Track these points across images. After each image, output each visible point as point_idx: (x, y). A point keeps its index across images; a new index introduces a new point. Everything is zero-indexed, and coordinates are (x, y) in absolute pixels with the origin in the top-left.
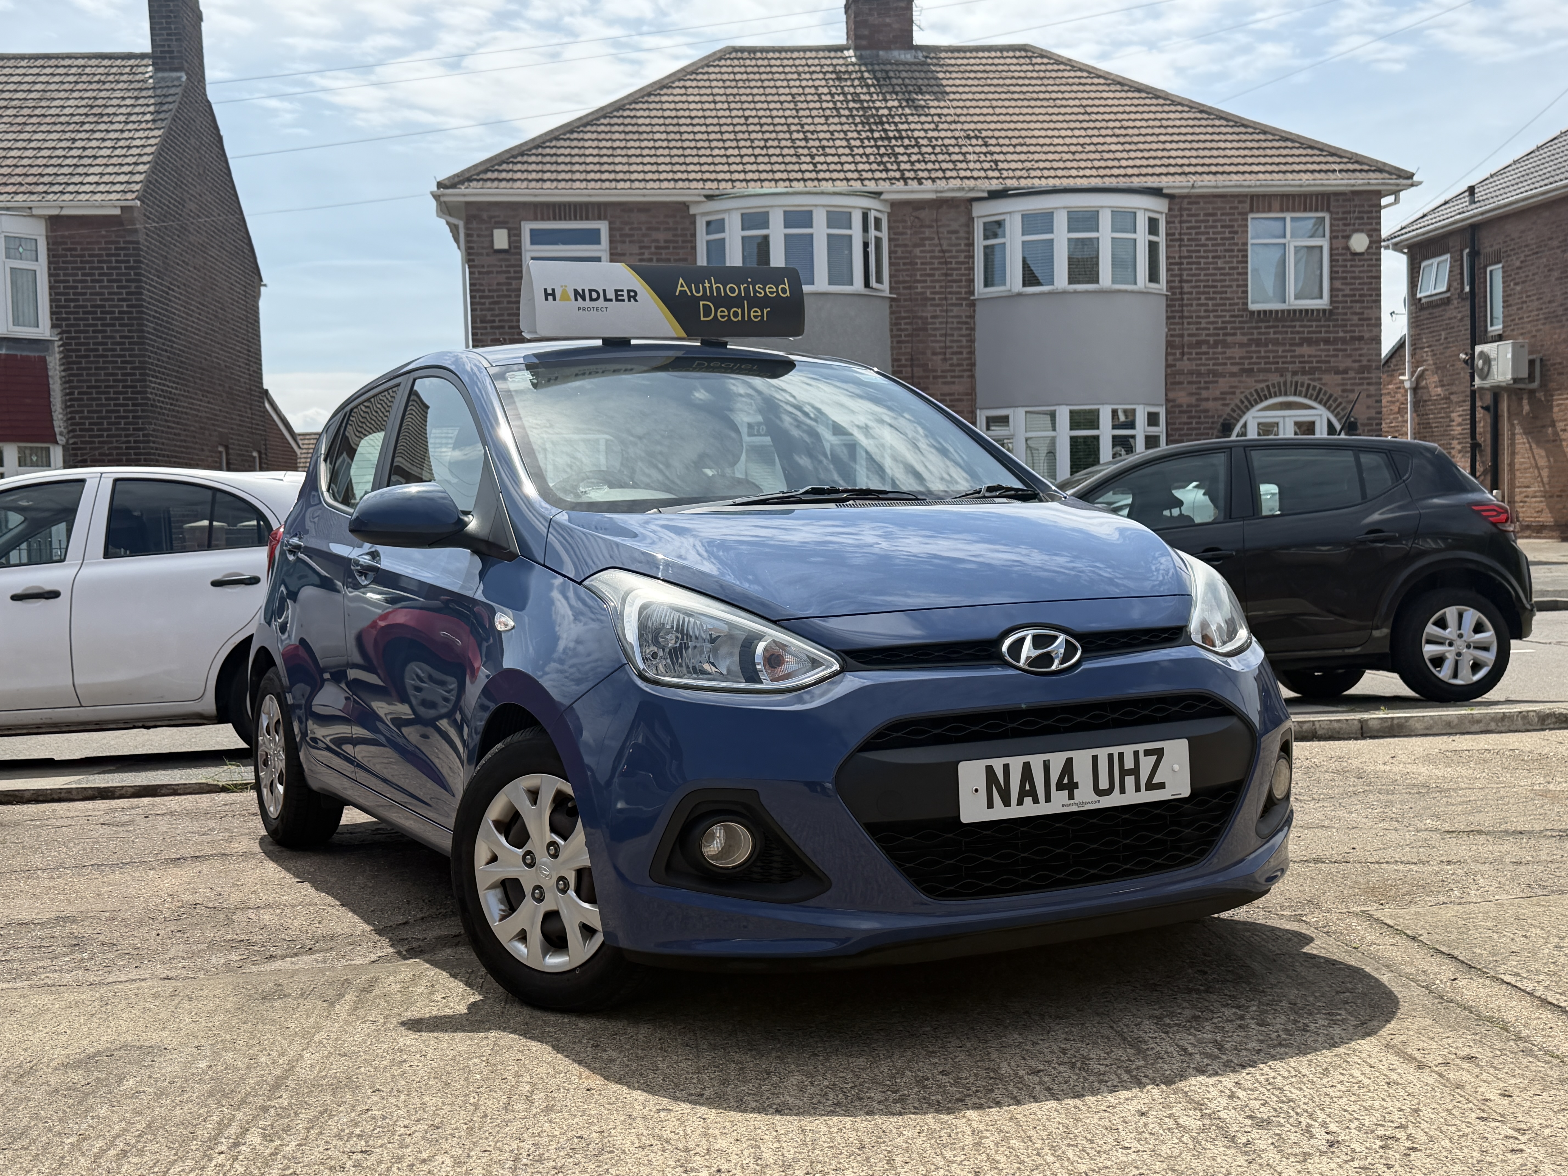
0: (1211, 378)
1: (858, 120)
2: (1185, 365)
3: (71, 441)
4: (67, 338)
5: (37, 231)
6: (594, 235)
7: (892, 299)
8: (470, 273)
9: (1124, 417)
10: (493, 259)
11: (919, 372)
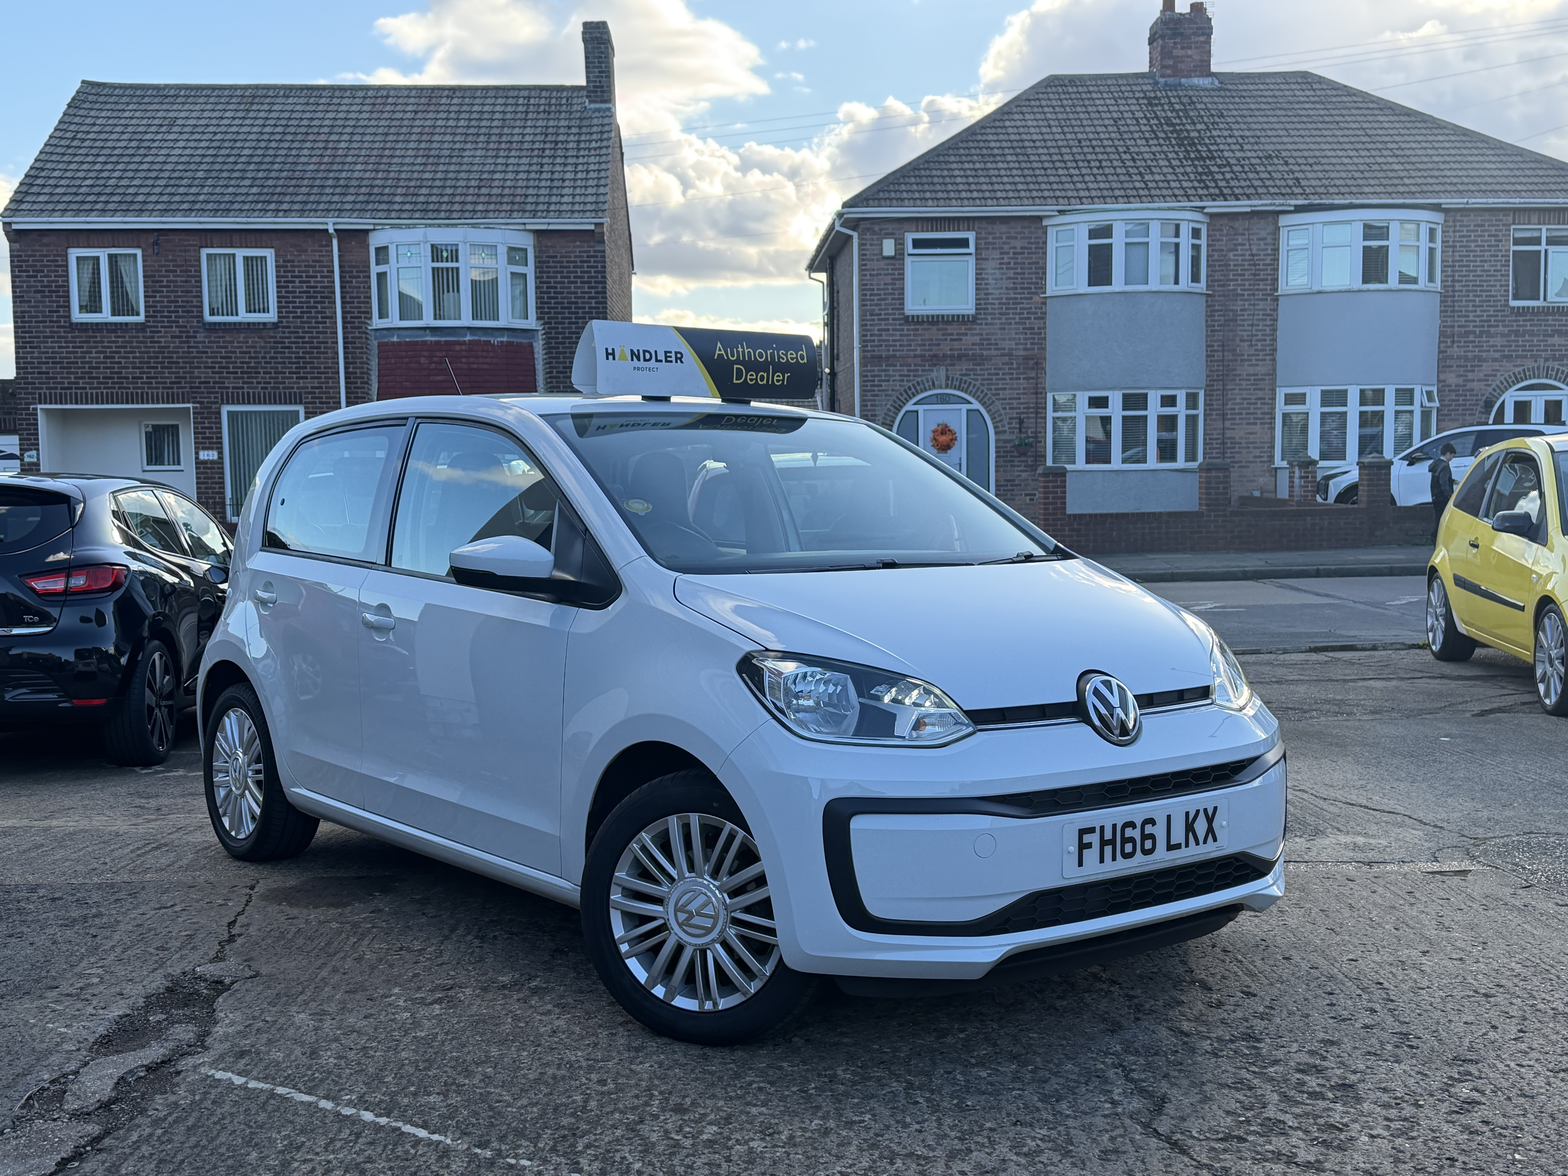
0: (1476, 363)
1: (1174, 142)
2: (1455, 351)
4: (549, 328)
5: (527, 242)
6: (964, 243)
7: (1208, 295)
8: (862, 275)
9: (1405, 396)
10: (882, 264)
11: (1229, 356)
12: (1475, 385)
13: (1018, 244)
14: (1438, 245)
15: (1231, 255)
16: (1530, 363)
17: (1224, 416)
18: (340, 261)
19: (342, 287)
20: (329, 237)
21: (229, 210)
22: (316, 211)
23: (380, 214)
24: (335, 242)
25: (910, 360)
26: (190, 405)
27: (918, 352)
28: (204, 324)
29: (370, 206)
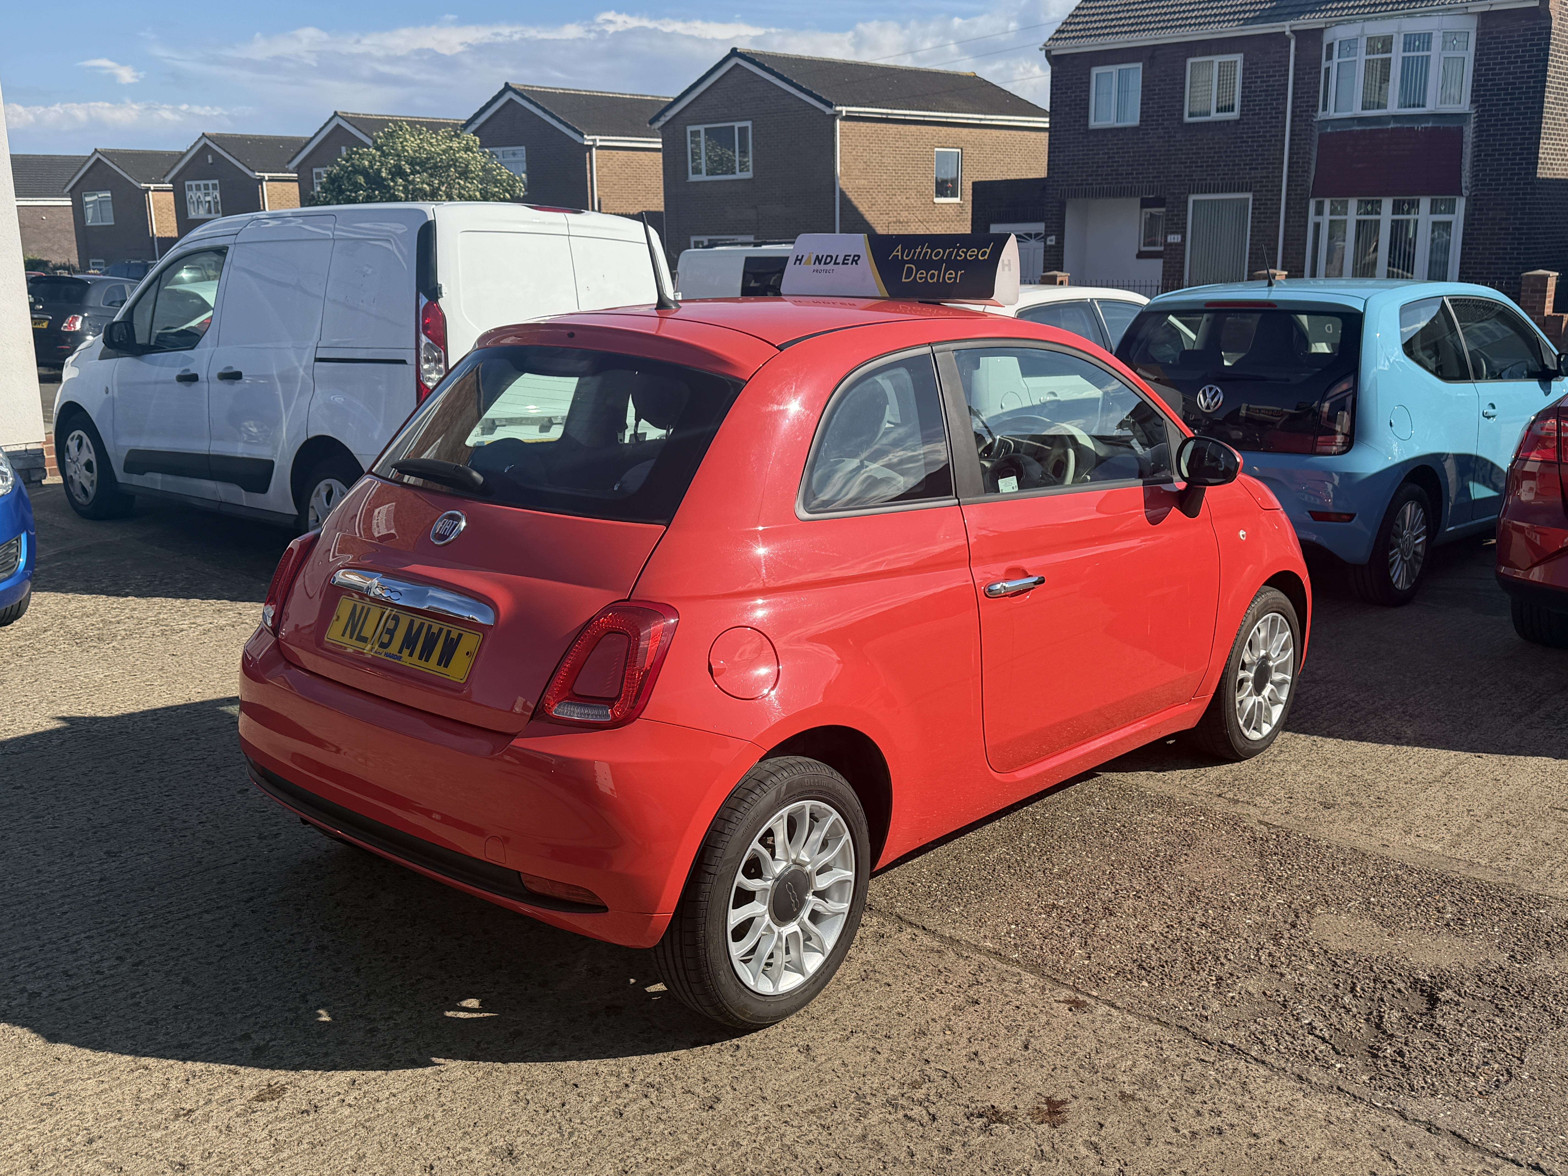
3: (1473, 194)
4: (1482, 111)
5: (1470, 25)
18: (1295, 60)
19: (1294, 84)
20: (1288, 39)
22: (1280, 15)
23: (1331, 13)
24: (1292, 43)
28: (1183, 125)
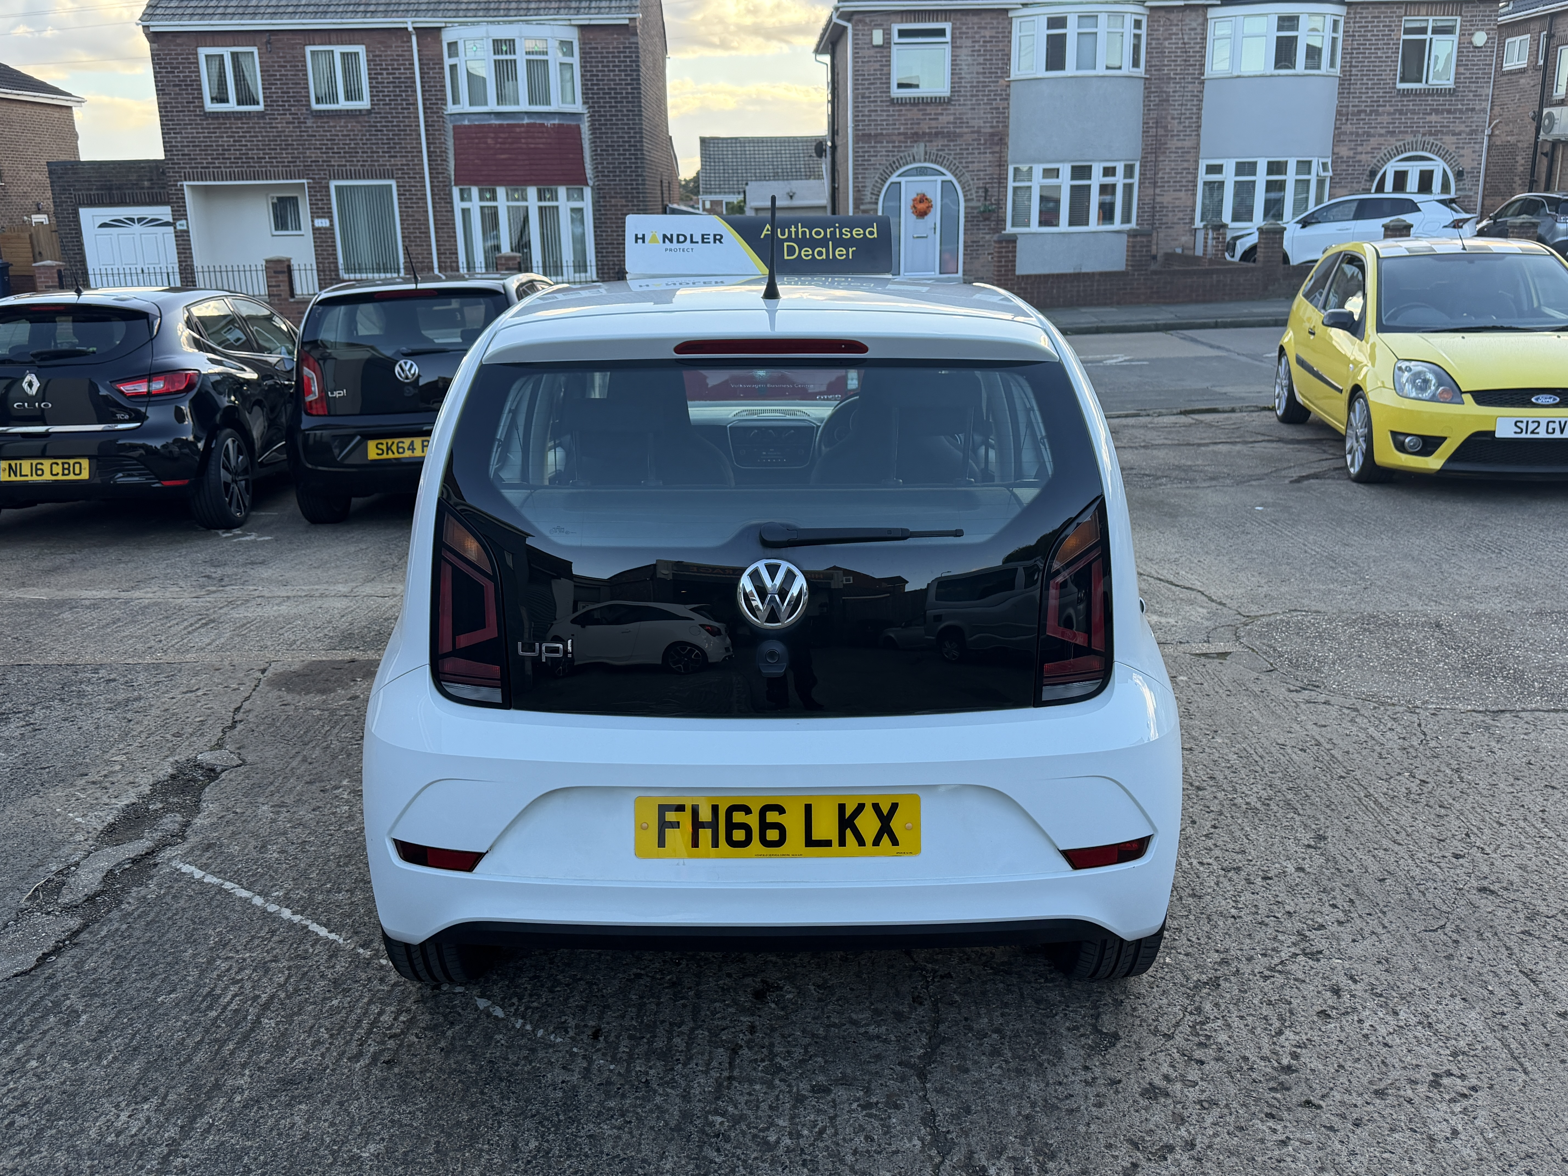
0: (1365, 138)
3: (596, 183)
4: (593, 111)
5: (573, 35)
6: (941, 33)
7: (1146, 79)
8: (855, 62)
9: (1304, 166)
10: (872, 52)
11: (1161, 132)
12: (1363, 157)
13: (987, 33)
14: (1340, 35)
15: (1166, 43)
16: (1410, 138)
17: (1155, 184)
18: (419, 55)
19: (422, 78)
20: (409, 35)
21: (326, 12)
22: (397, 11)
23: (450, 14)
24: (414, 39)
25: (894, 138)
26: (305, 181)
27: (902, 131)
28: (312, 112)
29: (442, 7)
